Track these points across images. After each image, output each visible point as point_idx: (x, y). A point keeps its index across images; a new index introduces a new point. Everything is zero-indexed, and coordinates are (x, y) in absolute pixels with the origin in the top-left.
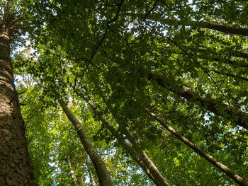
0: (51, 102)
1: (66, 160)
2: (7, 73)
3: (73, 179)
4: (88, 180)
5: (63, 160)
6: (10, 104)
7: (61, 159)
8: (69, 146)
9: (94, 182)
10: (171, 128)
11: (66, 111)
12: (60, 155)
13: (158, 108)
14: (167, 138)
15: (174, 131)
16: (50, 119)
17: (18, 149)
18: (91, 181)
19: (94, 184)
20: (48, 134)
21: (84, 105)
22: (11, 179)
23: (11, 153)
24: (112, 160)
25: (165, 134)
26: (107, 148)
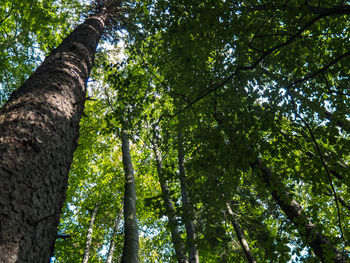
0: (118, 128)
1: (91, 211)
2: (86, 67)
3: (87, 239)
4: (104, 252)
5: (87, 208)
6: (74, 105)
7: (85, 207)
8: (104, 196)
9: (111, 257)
10: (245, 242)
11: (125, 149)
12: (87, 200)
13: (241, 208)
14: (233, 252)
15: (248, 249)
16: (99, 151)
17: (60, 165)
18: (108, 255)
19: (110, 261)
20: (87, 167)
21: (149, 154)
22: (39, 197)
23: (51, 167)
24: (148, 242)
25: (234, 245)
26: (150, 224)
